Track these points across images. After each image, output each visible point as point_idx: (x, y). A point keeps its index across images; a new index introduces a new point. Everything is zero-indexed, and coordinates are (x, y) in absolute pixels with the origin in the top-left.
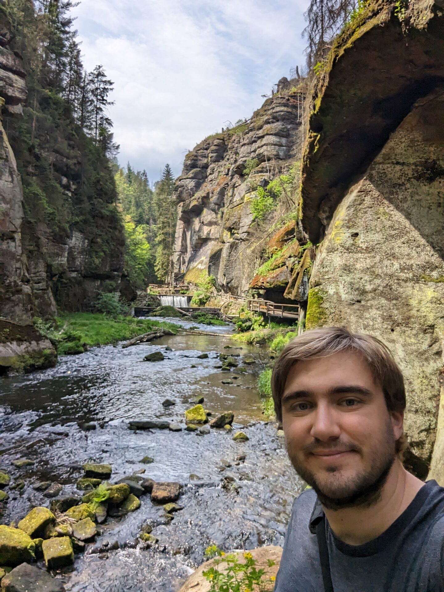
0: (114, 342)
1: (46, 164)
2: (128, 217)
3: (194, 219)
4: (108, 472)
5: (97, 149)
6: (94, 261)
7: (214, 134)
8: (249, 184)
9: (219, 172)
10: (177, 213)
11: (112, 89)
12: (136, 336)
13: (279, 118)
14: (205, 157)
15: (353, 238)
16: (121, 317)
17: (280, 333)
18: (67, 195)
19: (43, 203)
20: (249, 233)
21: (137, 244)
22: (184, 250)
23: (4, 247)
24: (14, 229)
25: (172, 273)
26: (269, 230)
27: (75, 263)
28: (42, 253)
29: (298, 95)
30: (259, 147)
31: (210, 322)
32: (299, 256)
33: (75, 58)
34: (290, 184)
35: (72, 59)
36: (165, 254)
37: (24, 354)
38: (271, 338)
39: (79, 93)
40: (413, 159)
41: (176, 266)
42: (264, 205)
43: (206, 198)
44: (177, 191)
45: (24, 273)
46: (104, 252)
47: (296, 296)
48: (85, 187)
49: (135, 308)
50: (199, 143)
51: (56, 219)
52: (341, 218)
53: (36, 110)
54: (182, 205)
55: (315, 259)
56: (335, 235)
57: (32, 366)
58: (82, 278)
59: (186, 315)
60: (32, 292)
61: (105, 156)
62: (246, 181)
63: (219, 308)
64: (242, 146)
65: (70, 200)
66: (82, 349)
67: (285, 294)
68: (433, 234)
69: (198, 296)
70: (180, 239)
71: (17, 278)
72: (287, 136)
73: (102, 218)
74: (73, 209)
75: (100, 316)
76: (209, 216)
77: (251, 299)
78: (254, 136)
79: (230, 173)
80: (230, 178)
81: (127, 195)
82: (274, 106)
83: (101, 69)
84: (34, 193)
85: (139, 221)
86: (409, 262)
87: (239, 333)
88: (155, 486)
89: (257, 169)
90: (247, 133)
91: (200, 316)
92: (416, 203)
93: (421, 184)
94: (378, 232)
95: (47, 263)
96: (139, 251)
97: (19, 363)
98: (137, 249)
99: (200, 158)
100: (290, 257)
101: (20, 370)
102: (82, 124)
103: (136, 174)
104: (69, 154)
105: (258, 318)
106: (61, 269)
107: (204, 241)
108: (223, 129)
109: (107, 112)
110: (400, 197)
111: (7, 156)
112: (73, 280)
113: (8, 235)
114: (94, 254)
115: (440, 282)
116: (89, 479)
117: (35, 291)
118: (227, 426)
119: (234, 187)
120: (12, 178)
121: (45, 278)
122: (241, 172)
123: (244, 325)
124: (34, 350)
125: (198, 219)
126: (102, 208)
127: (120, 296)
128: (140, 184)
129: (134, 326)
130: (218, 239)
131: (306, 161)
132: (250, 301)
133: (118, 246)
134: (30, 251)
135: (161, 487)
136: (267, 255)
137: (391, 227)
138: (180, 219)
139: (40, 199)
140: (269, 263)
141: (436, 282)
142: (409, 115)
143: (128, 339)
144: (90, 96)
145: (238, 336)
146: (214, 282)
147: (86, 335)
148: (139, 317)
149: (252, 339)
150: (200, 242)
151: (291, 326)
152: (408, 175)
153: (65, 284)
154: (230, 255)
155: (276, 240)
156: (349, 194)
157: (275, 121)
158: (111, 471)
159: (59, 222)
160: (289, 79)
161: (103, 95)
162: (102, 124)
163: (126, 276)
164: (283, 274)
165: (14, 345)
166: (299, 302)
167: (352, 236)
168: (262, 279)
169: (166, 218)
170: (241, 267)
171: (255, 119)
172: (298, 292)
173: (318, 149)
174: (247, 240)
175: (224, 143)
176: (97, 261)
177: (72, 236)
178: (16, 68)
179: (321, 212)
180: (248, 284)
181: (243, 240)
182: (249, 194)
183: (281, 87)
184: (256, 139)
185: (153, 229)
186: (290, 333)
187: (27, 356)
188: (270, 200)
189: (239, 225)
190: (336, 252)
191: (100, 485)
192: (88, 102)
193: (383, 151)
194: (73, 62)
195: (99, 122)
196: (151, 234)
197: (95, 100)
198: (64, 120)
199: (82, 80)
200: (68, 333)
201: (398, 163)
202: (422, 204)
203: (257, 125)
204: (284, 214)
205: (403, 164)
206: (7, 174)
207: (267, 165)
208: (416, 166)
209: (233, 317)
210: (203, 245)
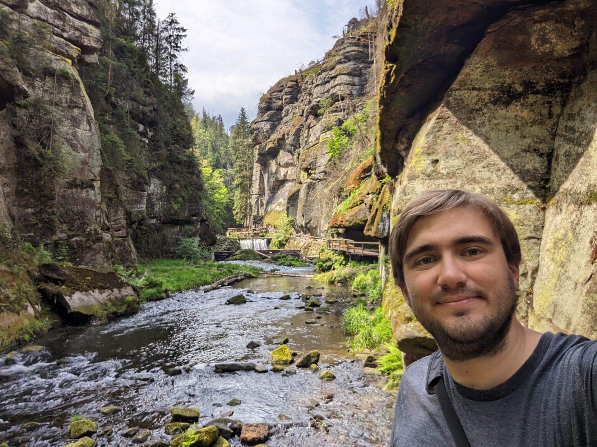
0: (196, 287)
1: (123, 112)
2: (205, 162)
3: (271, 161)
4: (196, 415)
5: (172, 96)
6: (172, 207)
7: (288, 76)
8: (323, 124)
9: (294, 113)
10: (253, 156)
11: (185, 36)
12: (217, 280)
13: (351, 58)
14: (279, 99)
15: (434, 164)
16: (202, 262)
17: (361, 272)
18: (144, 142)
19: (120, 151)
20: (325, 172)
21: (215, 188)
22: (261, 193)
23: (84, 195)
24: (93, 178)
25: (250, 216)
26: (346, 169)
27: (154, 209)
28: (121, 201)
29: (369, 34)
30: (332, 87)
31: (291, 263)
32: (378, 192)
33: (148, 7)
34: (365, 123)
35: (145, 8)
36: (243, 197)
37: (106, 302)
38: (352, 276)
39: (153, 41)
40: (489, 84)
41: (255, 209)
42: (340, 144)
43: (282, 139)
44: (253, 134)
45: (104, 221)
46: (183, 197)
47: (376, 232)
48: (162, 134)
49: (215, 253)
50: (272, 86)
51: (135, 166)
52: (420, 146)
53: (111, 59)
54: (258, 148)
55: (394, 193)
56: (416, 162)
57: (115, 313)
58: (161, 224)
59: (266, 258)
60: (113, 240)
61: (180, 102)
62: (321, 121)
63: (299, 249)
64: (316, 86)
65: (147, 146)
66: (164, 295)
67: (364, 231)
68: (512, 157)
69: (278, 238)
70: (258, 181)
71: (97, 226)
72: (360, 75)
73: (180, 163)
74: (150, 155)
75: (181, 262)
76: (285, 157)
77: (331, 238)
78: (327, 77)
79: (305, 115)
80: (305, 119)
81: (203, 140)
82: (345, 46)
83: (174, 17)
84: (112, 141)
85: (216, 165)
86: (490, 186)
87: (320, 273)
88: (244, 427)
89: (331, 108)
90: (320, 74)
91: (280, 258)
92: (494, 127)
93: (498, 108)
94: (458, 158)
95: (126, 211)
96: (217, 195)
97: (101, 311)
98: (215, 193)
99: (274, 100)
100: (368, 194)
101: (103, 318)
102: (157, 72)
103: (211, 119)
104: (144, 101)
105: (338, 258)
106: (140, 216)
107: (281, 183)
108: (296, 71)
109: (182, 58)
110: (478, 122)
111: (84, 105)
112: (153, 227)
113: (87, 184)
114: (173, 200)
115: (522, 204)
116: (177, 423)
117: (115, 239)
118: (314, 366)
119: (309, 127)
120: (90, 126)
121: (125, 225)
122: (315, 112)
123: (324, 265)
124: (116, 298)
125: (274, 161)
126: (179, 153)
127: (200, 241)
128: (216, 128)
129: (215, 270)
130: (295, 180)
131: (383, 92)
132: (330, 241)
133: (196, 191)
134: (110, 199)
135: (250, 428)
136: (345, 194)
137: (471, 152)
138: (256, 162)
139: (118, 147)
140: (347, 201)
141: (518, 205)
142: (482, 41)
143: (210, 283)
144: (165, 44)
145: (319, 276)
146: (292, 224)
147: (168, 281)
148: (219, 261)
149: (333, 278)
150: (277, 184)
151: (372, 263)
152: (484, 99)
153: (146, 230)
154: (307, 195)
155: (353, 178)
156: (426, 123)
157: (347, 61)
158: (199, 414)
159: (138, 169)
160: (359, 20)
161: (176, 42)
162: (177, 71)
163: (205, 221)
164: (361, 212)
165: (96, 293)
166: (380, 238)
167: (433, 162)
168: (340, 218)
169: (243, 161)
170: (319, 206)
171: (327, 60)
172: (377, 228)
173: (395, 80)
174: (325, 179)
175: (298, 85)
176: (176, 207)
177: (150, 183)
178: (91, 18)
179: (399, 144)
180: (327, 224)
181: (320, 180)
182: (324, 134)
183: (351, 27)
184: (329, 79)
185: (230, 173)
186: (372, 271)
187: (110, 304)
188: (345, 140)
189: (315, 165)
190: (417, 179)
191: (189, 429)
192: (162, 49)
193: (459, 77)
194: (146, 11)
195: (173, 69)
196: (228, 178)
197: (169, 47)
198: (140, 68)
199: (156, 28)
200: (150, 280)
201: (474, 89)
202: (500, 128)
203: (329, 66)
204: (359, 152)
205: (479, 89)
206: (85, 123)
207: (341, 104)
208: (492, 91)
209: (313, 258)
210: (281, 186)
